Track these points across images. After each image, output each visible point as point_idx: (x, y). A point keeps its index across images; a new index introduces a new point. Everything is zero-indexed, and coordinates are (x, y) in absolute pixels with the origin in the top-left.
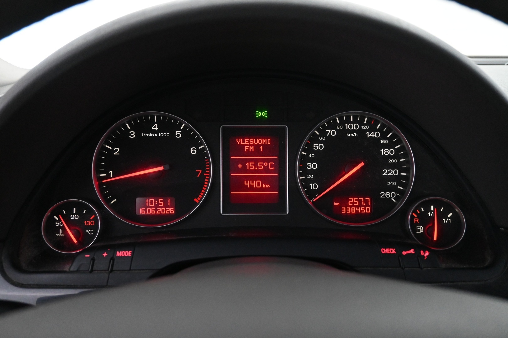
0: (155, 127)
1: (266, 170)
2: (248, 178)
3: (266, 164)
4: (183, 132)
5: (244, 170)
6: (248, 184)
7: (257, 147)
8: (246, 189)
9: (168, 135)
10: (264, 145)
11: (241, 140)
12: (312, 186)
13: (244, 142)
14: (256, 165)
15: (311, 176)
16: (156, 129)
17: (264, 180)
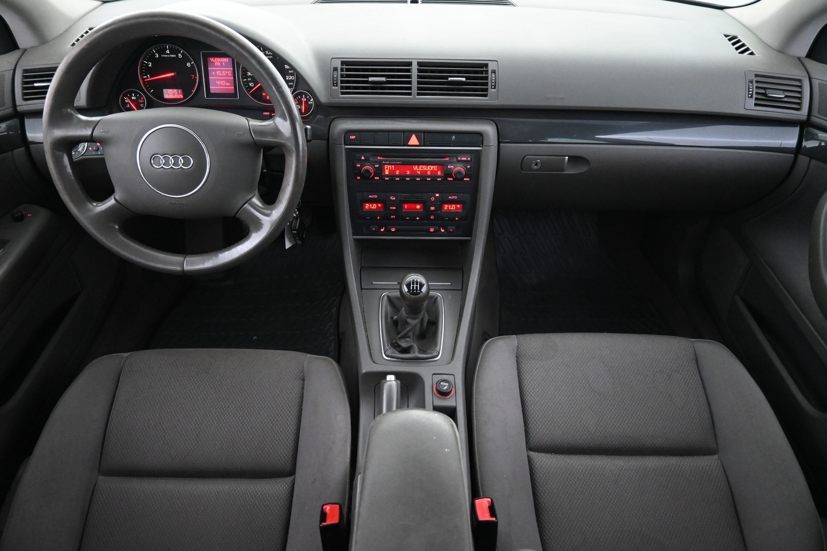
0: (168, 52)
1: (227, 76)
2: (218, 80)
3: (227, 72)
4: (183, 54)
5: (216, 75)
6: (218, 83)
7: (221, 63)
8: (217, 85)
9: (175, 56)
10: (225, 62)
11: (213, 59)
12: (250, 84)
13: (214, 60)
14: (222, 73)
15: (250, 79)
16: (169, 52)
17: (227, 81)
